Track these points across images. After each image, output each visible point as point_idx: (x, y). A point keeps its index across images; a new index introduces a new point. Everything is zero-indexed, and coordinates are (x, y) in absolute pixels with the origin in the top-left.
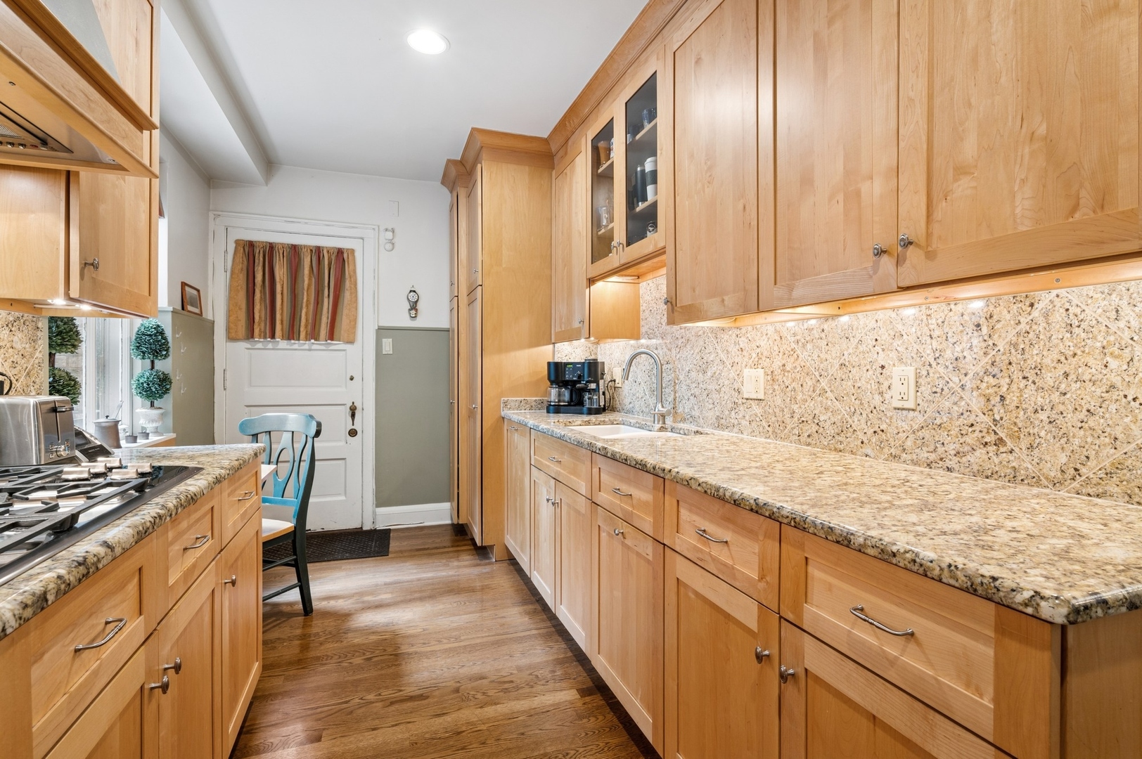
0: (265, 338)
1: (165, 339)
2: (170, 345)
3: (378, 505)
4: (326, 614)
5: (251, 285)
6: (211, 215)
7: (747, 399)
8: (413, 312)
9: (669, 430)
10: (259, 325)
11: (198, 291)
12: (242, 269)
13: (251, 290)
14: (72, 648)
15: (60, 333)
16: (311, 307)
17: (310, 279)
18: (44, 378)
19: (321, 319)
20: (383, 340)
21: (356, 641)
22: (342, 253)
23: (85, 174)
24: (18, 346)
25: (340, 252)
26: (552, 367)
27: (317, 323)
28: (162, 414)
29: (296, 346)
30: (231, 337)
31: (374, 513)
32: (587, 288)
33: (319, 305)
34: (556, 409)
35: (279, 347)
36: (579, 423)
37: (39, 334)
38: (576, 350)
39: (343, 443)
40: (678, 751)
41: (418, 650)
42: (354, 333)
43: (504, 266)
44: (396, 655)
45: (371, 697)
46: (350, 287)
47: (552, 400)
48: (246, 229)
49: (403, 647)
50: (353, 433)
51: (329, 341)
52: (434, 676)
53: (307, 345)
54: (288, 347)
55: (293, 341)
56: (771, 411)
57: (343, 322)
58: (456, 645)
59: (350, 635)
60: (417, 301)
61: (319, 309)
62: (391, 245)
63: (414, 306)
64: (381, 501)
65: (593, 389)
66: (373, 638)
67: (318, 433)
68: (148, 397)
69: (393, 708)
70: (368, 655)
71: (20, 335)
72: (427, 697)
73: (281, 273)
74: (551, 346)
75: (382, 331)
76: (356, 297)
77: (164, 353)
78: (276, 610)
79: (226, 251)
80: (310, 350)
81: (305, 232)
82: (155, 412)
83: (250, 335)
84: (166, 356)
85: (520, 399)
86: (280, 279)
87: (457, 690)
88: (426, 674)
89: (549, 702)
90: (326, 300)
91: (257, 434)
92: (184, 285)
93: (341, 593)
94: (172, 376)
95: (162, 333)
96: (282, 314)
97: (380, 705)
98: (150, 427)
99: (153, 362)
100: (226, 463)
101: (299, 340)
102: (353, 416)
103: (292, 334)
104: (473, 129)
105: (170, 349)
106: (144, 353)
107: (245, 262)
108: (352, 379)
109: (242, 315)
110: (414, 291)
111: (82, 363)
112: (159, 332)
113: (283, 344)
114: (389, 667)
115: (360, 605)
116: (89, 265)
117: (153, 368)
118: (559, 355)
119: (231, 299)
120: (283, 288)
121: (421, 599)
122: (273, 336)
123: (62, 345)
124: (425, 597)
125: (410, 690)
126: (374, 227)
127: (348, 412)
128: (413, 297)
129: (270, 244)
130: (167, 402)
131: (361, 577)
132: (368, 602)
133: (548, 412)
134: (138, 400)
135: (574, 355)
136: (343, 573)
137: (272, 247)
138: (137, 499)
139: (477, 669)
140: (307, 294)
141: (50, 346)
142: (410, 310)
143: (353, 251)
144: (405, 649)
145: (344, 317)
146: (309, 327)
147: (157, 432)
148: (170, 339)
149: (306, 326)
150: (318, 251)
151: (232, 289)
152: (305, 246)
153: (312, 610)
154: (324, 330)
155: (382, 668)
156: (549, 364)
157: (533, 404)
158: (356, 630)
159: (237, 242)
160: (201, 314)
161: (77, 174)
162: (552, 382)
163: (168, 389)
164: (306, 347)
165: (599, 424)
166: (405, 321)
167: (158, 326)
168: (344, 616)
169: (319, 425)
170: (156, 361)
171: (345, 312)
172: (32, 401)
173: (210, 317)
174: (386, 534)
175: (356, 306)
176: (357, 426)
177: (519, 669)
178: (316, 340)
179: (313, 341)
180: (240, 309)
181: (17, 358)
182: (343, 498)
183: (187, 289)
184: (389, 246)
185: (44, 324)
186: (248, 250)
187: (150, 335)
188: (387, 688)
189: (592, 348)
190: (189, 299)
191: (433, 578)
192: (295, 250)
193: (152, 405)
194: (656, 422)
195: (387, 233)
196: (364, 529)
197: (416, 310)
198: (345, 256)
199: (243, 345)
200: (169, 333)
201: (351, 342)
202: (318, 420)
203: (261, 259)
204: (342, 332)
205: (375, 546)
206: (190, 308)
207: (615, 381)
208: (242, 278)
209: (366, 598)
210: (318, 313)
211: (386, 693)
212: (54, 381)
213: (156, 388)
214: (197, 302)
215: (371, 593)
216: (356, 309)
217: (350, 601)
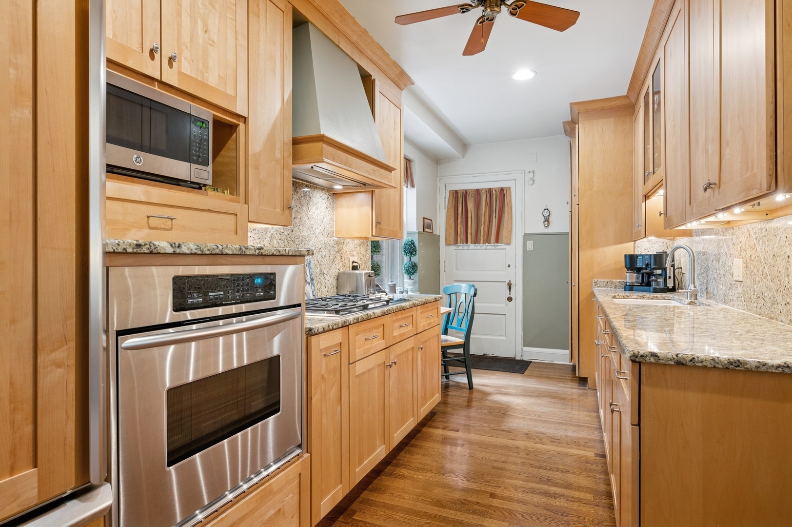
0: (463, 243)
1: (415, 246)
2: (417, 249)
3: (524, 346)
4: (479, 391)
5: (456, 215)
6: (438, 179)
7: (736, 281)
8: (546, 223)
9: (698, 304)
10: (460, 236)
11: (431, 220)
12: (452, 206)
13: (456, 217)
14: (365, 338)
15: (374, 247)
16: (487, 224)
17: (486, 208)
18: (370, 265)
19: (491, 231)
20: (527, 242)
21: (488, 404)
22: (503, 190)
23: (377, 191)
24: (362, 253)
25: (502, 190)
26: (628, 258)
27: (490, 233)
28: (414, 282)
29: (479, 248)
30: (448, 244)
31: (522, 349)
32: (643, 202)
33: (491, 223)
34: (630, 288)
35: (470, 248)
36: (635, 297)
37: (368, 247)
38: (654, 245)
39: (504, 305)
40: (612, 473)
41: (517, 415)
42: (510, 239)
43: (594, 190)
44: (505, 414)
45: (486, 425)
46: (508, 210)
47: (628, 281)
48: (454, 184)
49: (509, 412)
50: (510, 299)
51: (496, 244)
52: (519, 426)
53: (484, 246)
54: (475, 248)
55: (477, 245)
56: (745, 290)
57: (504, 232)
58: (539, 418)
59: (486, 401)
60: (549, 215)
61: (491, 225)
62: (532, 181)
63: (547, 220)
64: (526, 343)
65: (658, 274)
66: (497, 405)
67: (475, 295)
68: (408, 274)
69: (493, 431)
70: (491, 411)
71: (362, 248)
72: (511, 432)
73: (471, 206)
74: (633, 243)
75: (527, 236)
76: (511, 216)
77: (414, 253)
78: (458, 385)
79: (445, 198)
80: (486, 249)
81: (483, 181)
82: (411, 281)
83: (456, 242)
84: (415, 255)
85: (607, 280)
86: (470, 210)
87: (527, 434)
88: (515, 424)
89: (573, 452)
90: (494, 219)
91: (451, 294)
92: (424, 218)
93: (491, 385)
94: (418, 264)
95: (413, 244)
96: (471, 230)
97: (488, 428)
98: (409, 288)
99: (410, 257)
100: (420, 300)
101: (480, 243)
102: (510, 289)
103: (476, 241)
104: (571, 104)
105: (417, 252)
106: (406, 253)
107: (454, 202)
108: (509, 266)
109: (452, 231)
110: (547, 209)
111: (383, 258)
112: (413, 243)
113: (472, 246)
114: (499, 417)
115: (498, 392)
116: (378, 223)
117: (410, 260)
118: (639, 249)
119: (447, 223)
120: (472, 214)
121: (530, 396)
122: (467, 242)
123: (375, 251)
124: (533, 396)
125: (503, 428)
126: (522, 172)
127: (507, 287)
128: (546, 213)
129: (465, 190)
130: (416, 276)
131: (504, 380)
132: (502, 391)
133: (625, 290)
134: (406, 276)
135: (652, 248)
136: (495, 377)
137: (466, 192)
138: (386, 305)
139: (542, 430)
140: (484, 217)
141: (372, 252)
142: (544, 222)
143: (509, 188)
144: (510, 413)
145: (504, 229)
146: (486, 236)
147: (412, 291)
148: (417, 246)
149: (484, 236)
150: (490, 191)
151: (448, 218)
152: (483, 189)
153: (473, 388)
154: (493, 237)
155: (495, 417)
156: (625, 255)
157: (618, 284)
158: (490, 401)
159: (450, 192)
160: (433, 233)
161: (375, 191)
162: (628, 269)
163: (416, 271)
164: (484, 247)
165: (652, 299)
166: (541, 229)
167: (412, 240)
168: (488, 394)
169: (476, 290)
170: (411, 257)
171: (505, 226)
172: (364, 272)
173: (438, 234)
174: (527, 363)
175: (512, 222)
176: (512, 296)
177: (567, 436)
178: (489, 243)
179: (487, 244)
180: (452, 228)
181: (362, 257)
182: (504, 338)
183: (425, 220)
184: (531, 182)
185: (369, 244)
186: (455, 194)
187: (409, 245)
188: (494, 424)
189: (668, 243)
190: (427, 225)
191: (543, 389)
192: (478, 192)
193: (410, 278)
194: (689, 298)
195: (530, 174)
196: (516, 359)
197: (548, 221)
198: (505, 192)
199: (453, 247)
200: (416, 244)
201: (508, 244)
202: (476, 287)
203: (461, 200)
204: (503, 238)
205: (518, 368)
206: (427, 230)
207: (681, 268)
208: (452, 210)
209: (501, 389)
210: (490, 227)
211: (492, 425)
212: (373, 266)
213: (412, 270)
214: (430, 226)
215: (506, 388)
216: (512, 224)
217: (493, 389)
